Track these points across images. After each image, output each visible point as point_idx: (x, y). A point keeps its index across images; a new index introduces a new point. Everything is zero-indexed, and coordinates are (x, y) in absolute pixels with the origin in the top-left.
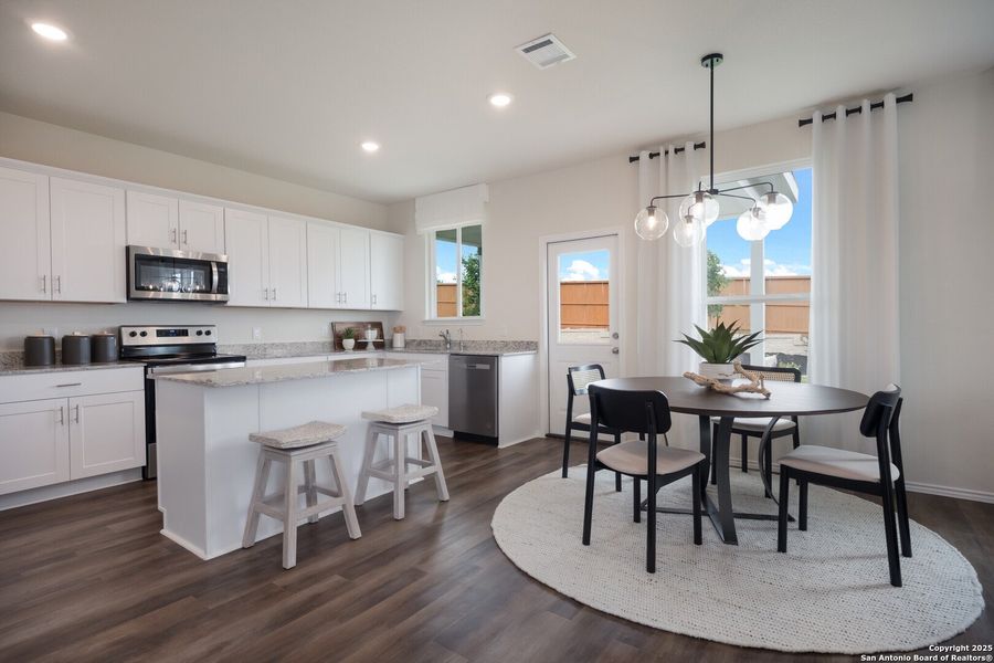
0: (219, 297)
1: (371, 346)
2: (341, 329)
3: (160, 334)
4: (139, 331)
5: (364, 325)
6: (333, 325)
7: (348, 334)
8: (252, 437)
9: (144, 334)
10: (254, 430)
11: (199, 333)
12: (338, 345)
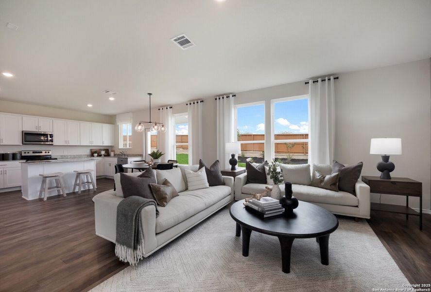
0: (51, 143)
1: (103, 156)
2: (93, 151)
3: (33, 152)
4: (27, 152)
5: (101, 150)
6: (91, 150)
7: (95, 152)
8: (40, 175)
9: (28, 153)
10: (42, 173)
11: (46, 152)
12: (92, 155)
